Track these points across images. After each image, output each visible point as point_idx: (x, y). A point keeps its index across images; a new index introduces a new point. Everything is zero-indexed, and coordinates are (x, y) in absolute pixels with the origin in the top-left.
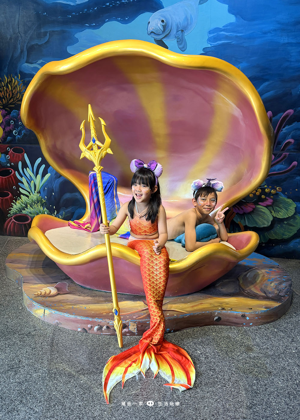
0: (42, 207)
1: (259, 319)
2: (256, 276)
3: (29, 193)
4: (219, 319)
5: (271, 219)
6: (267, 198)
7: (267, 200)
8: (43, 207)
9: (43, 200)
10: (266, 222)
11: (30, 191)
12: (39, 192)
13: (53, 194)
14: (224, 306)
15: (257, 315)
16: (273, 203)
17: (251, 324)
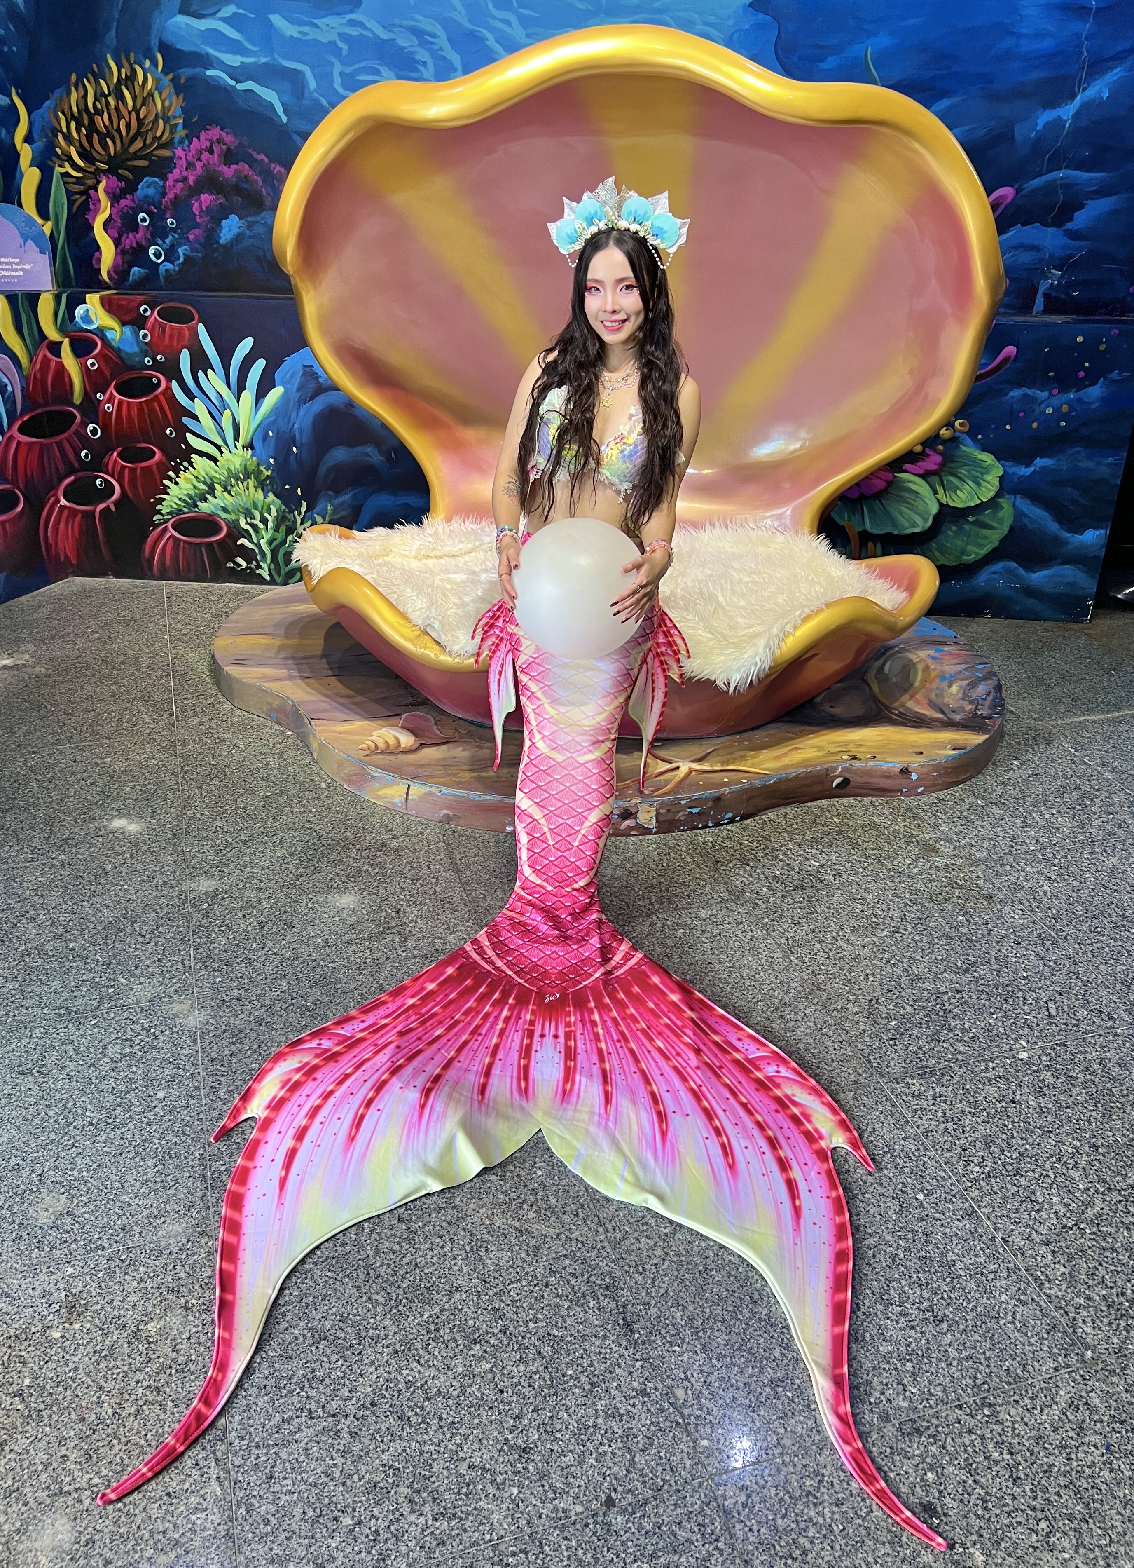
0: (260, 490)
1: (940, 775)
2: (908, 668)
3: (218, 447)
4: (846, 782)
5: (934, 509)
6: (928, 451)
7: (928, 456)
8: (263, 490)
9: (262, 468)
10: (919, 520)
11: (219, 442)
12: (250, 446)
13: (295, 449)
14: (854, 751)
15: (936, 767)
16: (942, 465)
17: (920, 790)
